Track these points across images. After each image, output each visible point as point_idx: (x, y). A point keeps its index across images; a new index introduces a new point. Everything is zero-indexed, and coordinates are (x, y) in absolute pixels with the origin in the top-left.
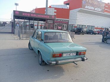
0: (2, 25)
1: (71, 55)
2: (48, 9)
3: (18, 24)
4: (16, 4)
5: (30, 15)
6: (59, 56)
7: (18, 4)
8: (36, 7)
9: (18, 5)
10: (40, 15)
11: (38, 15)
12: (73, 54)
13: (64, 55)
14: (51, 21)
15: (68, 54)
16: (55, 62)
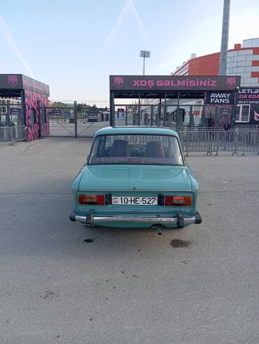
0: (105, 117)
1: (141, 204)
2: (229, 54)
3: (121, 114)
4: (145, 54)
5: (155, 83)
6: (95, 200)
7: (149, 52)
8: (193, 55)
9: (149, 56)
10: (184, 82)
11: (179, 82)
12: (147, 201)
13: (117, 201)
14: (224, 95)
15: (129, 199)
16: (85, 218)
